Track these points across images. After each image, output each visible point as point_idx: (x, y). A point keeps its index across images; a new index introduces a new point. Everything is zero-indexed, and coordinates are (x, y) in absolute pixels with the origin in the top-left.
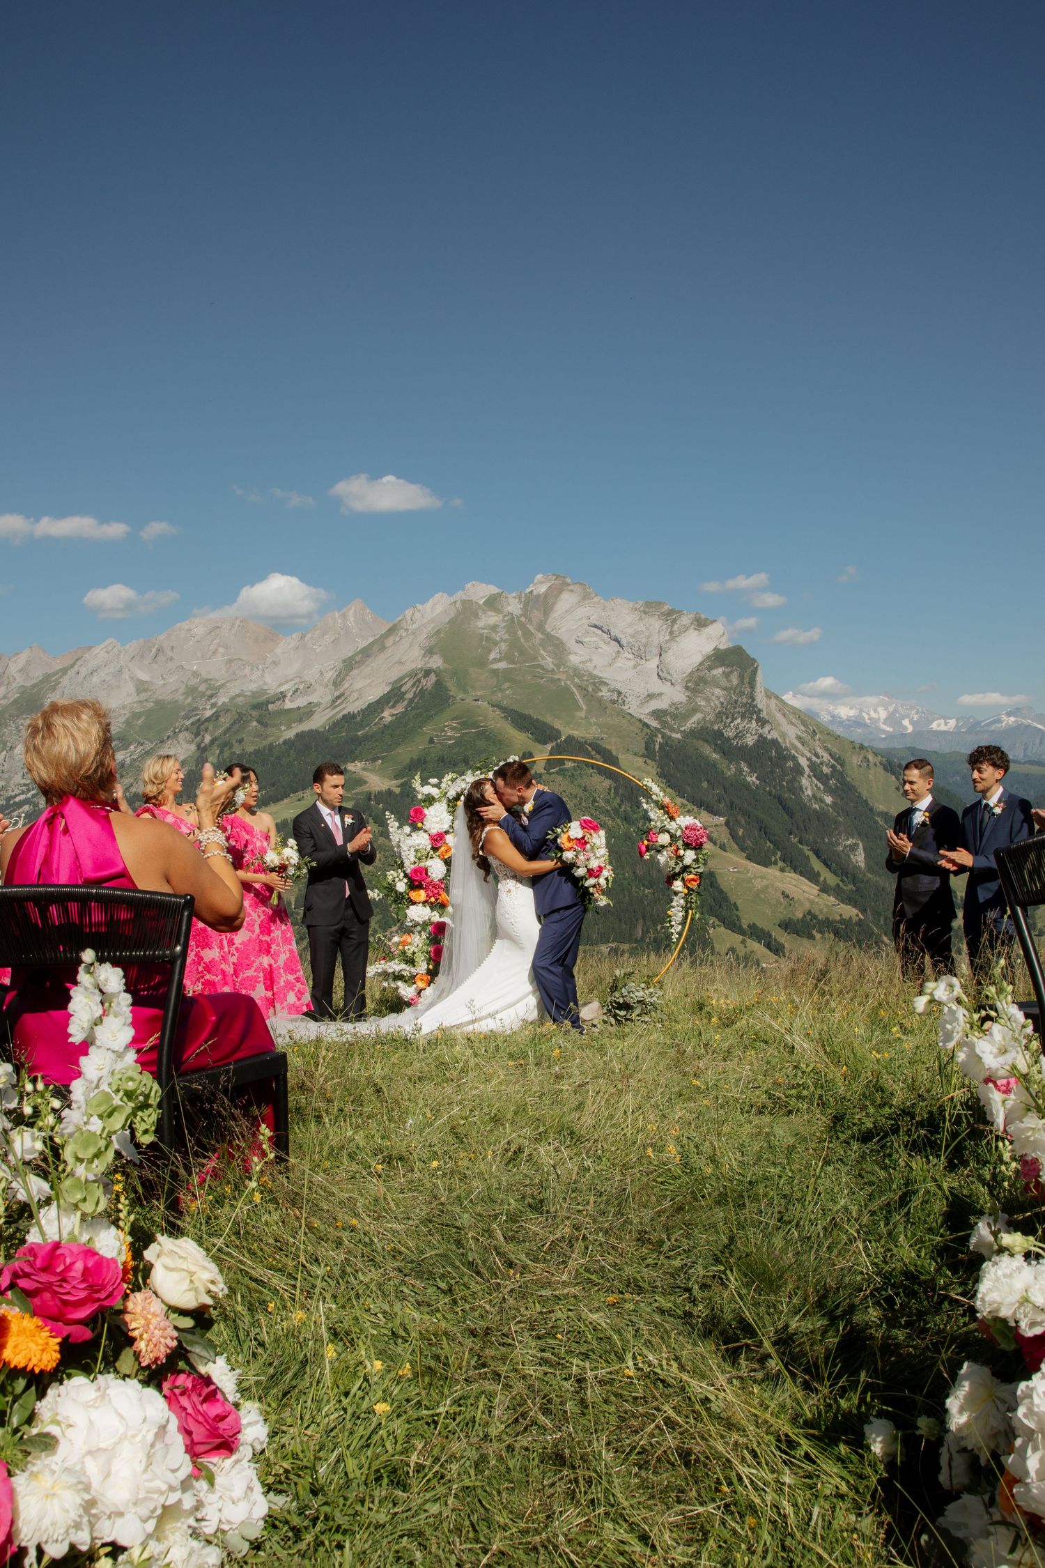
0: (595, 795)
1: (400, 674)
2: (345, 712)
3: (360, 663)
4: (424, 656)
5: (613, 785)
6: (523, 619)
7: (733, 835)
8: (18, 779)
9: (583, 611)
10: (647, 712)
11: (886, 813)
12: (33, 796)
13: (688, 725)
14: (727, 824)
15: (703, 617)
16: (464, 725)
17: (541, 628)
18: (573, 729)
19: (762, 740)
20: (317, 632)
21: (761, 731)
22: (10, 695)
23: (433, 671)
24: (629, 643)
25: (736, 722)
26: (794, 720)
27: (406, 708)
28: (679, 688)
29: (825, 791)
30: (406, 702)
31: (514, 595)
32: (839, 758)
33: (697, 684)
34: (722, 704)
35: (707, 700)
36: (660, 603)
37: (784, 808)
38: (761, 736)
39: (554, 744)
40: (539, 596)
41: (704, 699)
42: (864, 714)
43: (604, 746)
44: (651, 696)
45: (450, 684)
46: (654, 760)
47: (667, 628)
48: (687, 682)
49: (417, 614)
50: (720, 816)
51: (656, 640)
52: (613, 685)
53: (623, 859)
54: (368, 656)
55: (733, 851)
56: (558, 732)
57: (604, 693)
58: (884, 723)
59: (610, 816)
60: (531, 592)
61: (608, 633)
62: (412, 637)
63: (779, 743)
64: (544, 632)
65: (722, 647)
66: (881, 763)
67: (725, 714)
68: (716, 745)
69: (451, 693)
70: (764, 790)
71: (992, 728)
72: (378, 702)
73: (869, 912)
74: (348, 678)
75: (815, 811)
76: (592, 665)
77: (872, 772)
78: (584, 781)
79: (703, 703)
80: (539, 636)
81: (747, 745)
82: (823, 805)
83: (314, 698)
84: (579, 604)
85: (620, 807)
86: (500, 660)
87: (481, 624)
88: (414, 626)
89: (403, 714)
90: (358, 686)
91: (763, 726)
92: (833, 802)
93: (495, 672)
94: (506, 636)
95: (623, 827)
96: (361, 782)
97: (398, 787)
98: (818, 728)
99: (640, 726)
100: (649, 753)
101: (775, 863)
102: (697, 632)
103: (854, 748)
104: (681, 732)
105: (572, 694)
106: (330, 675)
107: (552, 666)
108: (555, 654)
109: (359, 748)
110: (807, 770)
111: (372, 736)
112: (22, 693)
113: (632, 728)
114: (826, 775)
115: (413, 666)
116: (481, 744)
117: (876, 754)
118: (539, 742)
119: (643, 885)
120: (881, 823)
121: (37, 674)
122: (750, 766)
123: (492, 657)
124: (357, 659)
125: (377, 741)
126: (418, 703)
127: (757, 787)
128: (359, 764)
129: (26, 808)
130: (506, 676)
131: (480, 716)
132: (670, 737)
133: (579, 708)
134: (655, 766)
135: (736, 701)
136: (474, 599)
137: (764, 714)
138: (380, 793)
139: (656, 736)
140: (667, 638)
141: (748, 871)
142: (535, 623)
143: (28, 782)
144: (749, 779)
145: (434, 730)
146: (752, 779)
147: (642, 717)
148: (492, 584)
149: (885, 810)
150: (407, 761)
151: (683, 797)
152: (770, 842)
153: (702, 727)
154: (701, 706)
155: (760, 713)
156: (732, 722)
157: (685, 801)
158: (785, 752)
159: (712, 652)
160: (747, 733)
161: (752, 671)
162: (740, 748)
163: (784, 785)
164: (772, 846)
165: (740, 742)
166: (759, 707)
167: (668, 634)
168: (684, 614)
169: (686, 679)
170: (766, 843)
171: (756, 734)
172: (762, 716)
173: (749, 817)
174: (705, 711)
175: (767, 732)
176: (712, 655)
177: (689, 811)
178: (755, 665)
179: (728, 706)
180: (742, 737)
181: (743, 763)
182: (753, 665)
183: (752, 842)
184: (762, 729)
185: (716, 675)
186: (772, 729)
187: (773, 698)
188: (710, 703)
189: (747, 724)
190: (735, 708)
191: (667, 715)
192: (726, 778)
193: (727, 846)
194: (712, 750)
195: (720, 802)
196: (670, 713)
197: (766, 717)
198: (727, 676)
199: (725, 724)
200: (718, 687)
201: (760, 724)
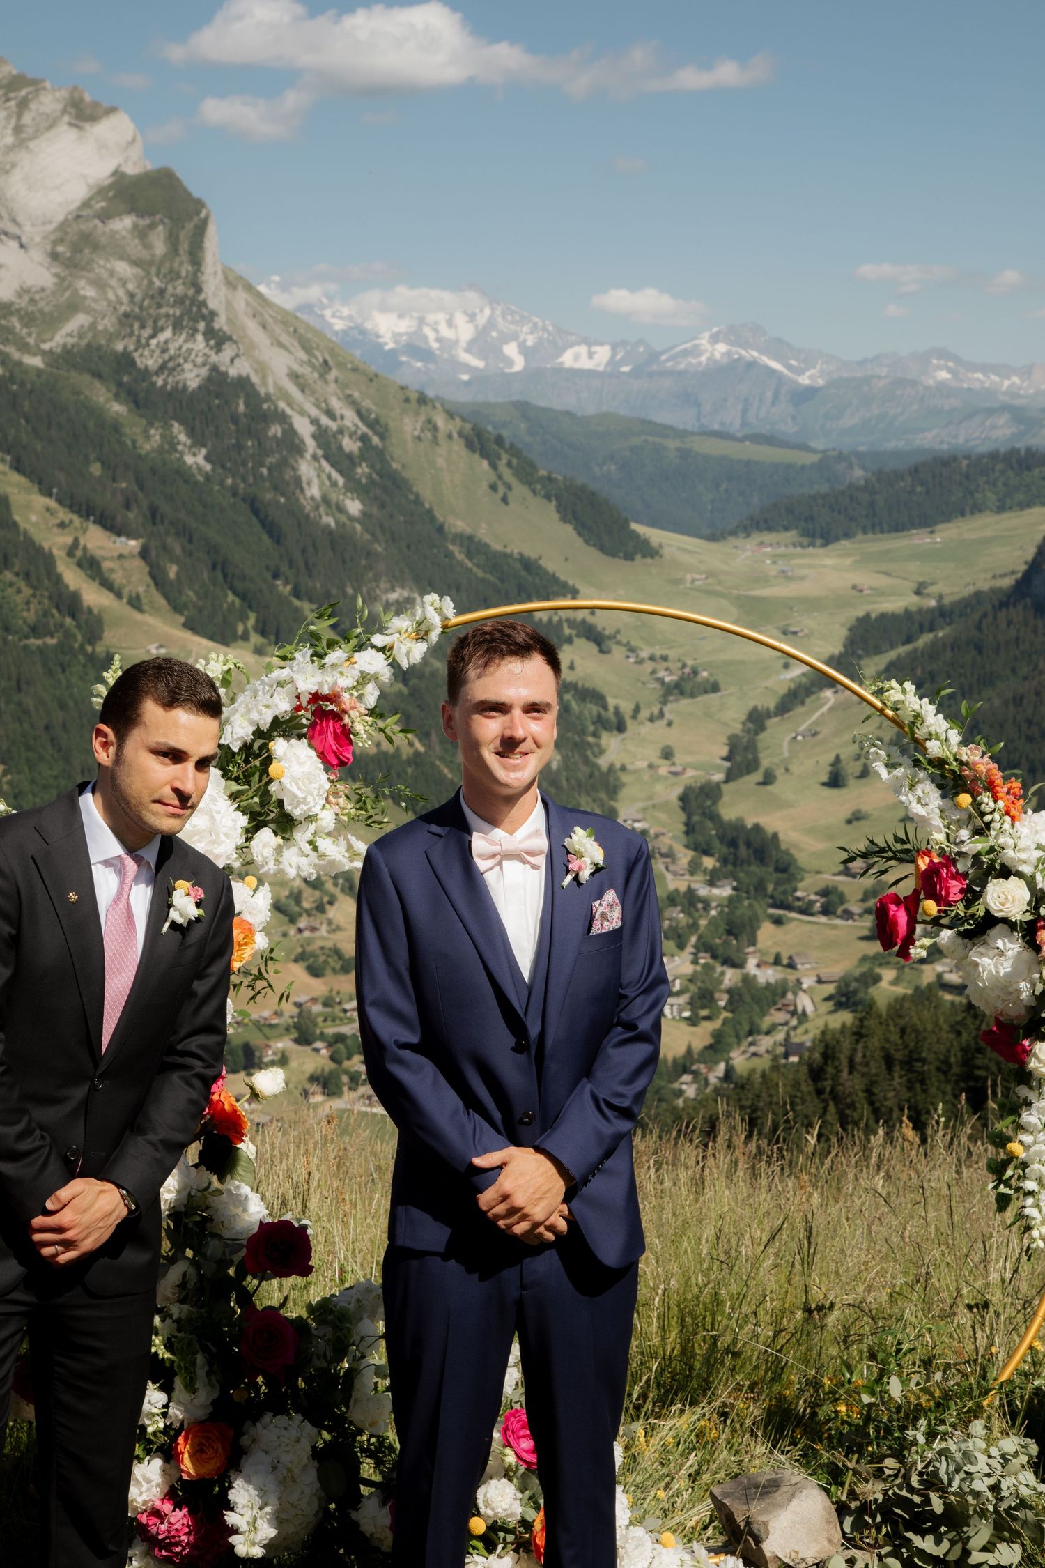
7: (158, 578)
11: (470, 538)
13: (58, 338)
14: (144, 554)
15: (88, 98)
19: (217, 382)
21: (214, 358)
25: (162, 337)
26: (285, 338)
28: (37, 255)
29: (347, 489)
32: (377, 421)
33: (76, 249)
34: (132, 296)
35: (100, 285)
37: (263, 523)
38: (215, 368)
41: (92, 282)
42: (427, 331)
47: (8, 118)
48: (56, 243)
50: (130, 535)
55: (156, 611)
58: (468, 350)
63: (252, 385)
65: (131, 170)
66: (461, 434)
67: (137, 318)
68: (120, 384)
70: (222, 483)
71: (682, 366)
73: (434, 737)
75: (327, 530)
77: (442, 451)
79: (90, 292)
81: (185, 388)
82: (343, 518)
91: (218, 348)
92: (364, 513)
98: (332, 352)
101: (245, 637)
102: (74, 131)
103: (407, 400)
104: (44, 353)
110: (311, 444)
114: (350, 456)
117: (451, 415)
120: (460, 556)
122: (191, 433)
127: (207, 477)
132: (19, 364)
135: (162, 292)
137: (220, 323)
140: (9, 140)
144: (189, 460)
146: (196, 460)
149: (468, 530)
151: (50, 495)
152: (235, 593)
153: (89, 345)
154: (85, 298)
155: (212, 320)
156: (153, 336)
157: (52, 503)
158: (265, 406)
159: (110, 180)
160: (186, 361)
161: (196, 227)
162: (170, 394)
163: (262, 476)
164: (237, 601)
165: (170, 379)
166: (212, 304)
167: (9, 131)
168: (44, 89)
169: (53, 237)
170: (226, 596)
171: (204, 365)
172: (216, 326)
173: (190, 541)
174: (94, 310)
175: (228, 360)
176: (110, 187)
177: (62, 525)
178: (203, 215)
179: (143, 300)
180: (174, 369)
181: (176, 425)
182: (198, 213)
183: (196, 593)
184: (217, 353)
185: (117, 232)
186: (237, 355)
187: (240, 288)
188: (105, 293)
189: (186, 341)
190: (159, 306)
191: (11, 314)
192: (140, 457)
193: (144, 600)
194: (110, 395)
195: (127, 506)
196: (18, 311)
197: (225, 328)
198: (142, 234)
199: (138, 341)
200: (121, 258)
201: (212, 343)
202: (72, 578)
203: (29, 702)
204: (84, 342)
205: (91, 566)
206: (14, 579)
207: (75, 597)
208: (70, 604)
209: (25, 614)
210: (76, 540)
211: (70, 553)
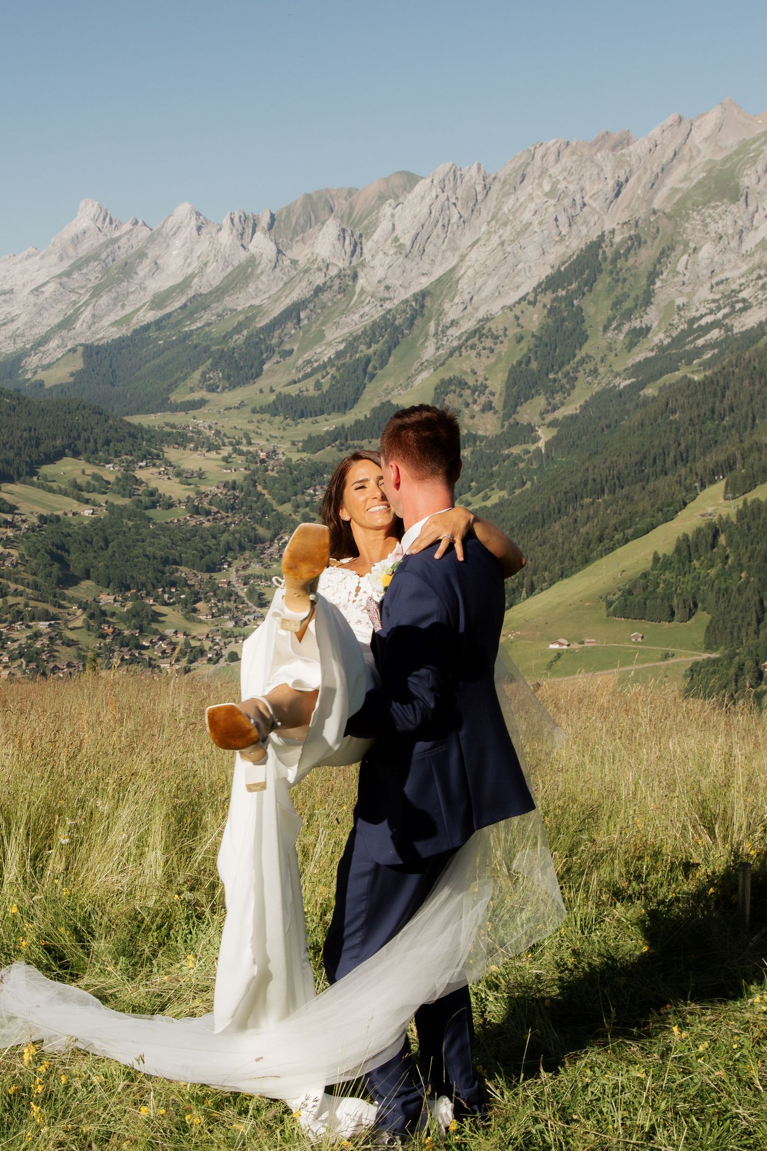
8: (704, 293)
12: (725, 316)
22: (692, 175)
112: (710, 171)
121: (731, 141)
129: (715, 334)
143: (718, 297)
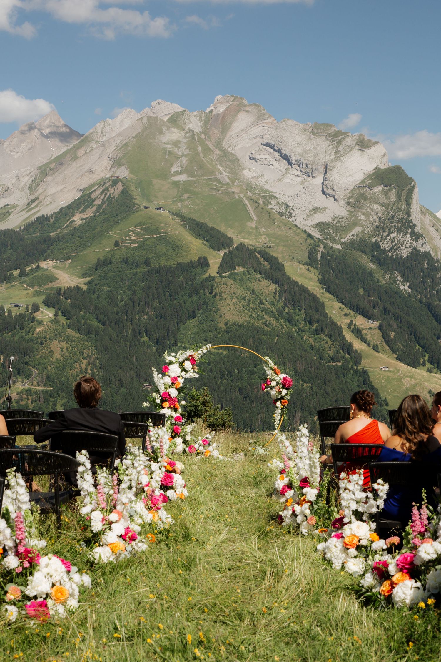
0: (263, 298)
1: (91, 182)
2: (39, 214)
3: (54, 171)
4: (112, 167)
5: (279, 289)
6: (203, 136)
7: (385, 338)
9: (256, 131)
10: (311, 224)
13: (348, 237)
14: (380, 328)
15: (366, 138)
16: (147, 230)
17: (218, 144)
18: (243, 237)
19: (415, 254)
20: (14, 140)
21: (414, 244)
23: (121, 180)
24: (297, 161)
25: (392, 236)
27: (95, 213)
28: (341, 203)
30: (95, 208)
31: (195, 113)
33: (358, 200)
34: (380, 219)
35: (367, 215)
36: (328, 125)
37: (433, 315)
38: (414, 249)
39: (226, 251)
40: (218, 115)
41: (363, 214)
43: (271, 253)
44: (315, 210)
45: (135, 192)
46: (317, 268)
47: (333, 148)
48: (349, 198)
49: (106, 127)
50: (374, 320)
51: (322, 159)
52: (282, 199)
53: (285, 355)
54: (61, 164)
55: (385, 352)
56: (231, 240)
57: (274, 206)
59: (275, 317)
60: (211, 112)
61: (279, 151)
62: (103, 148)
63: (431, 256)
64: (222, 149)
65: (383, 167)
67: (382, 228)
68: (373, 256)
69: (136, 202)
70: (415, 297)
72: (69, 207)
74: (42, 183)
76: (263, 181)
78: (253, 285)
79: (363, 218)
80: (217, 152)
81: (401, 257)
83: (10, 200)
84: (254, 124)
85: (284, 309)
86: (181, 173)
87: (165, 139)
88: (104, 139)
89: (93, 219)
90: (51, 191)
91: (416, 240)
93: (176, 184)
94: (187, 152)
95: (286, 327)
96: (53, 279)
97: (85, 284)
99: (305, 236)
100: (311, 261)
101: (424, 364)
102: (360, 152)
104: (342, 243)
105: (245, 205)
106: (26, 180)
107: (228, 180)
108: (231, 169)
109: (52, 248)
111: (63, 238)
113: (297, 238)
115: (102, 175)
116: (162, 249)
118: (213, 248)
119: (303, 380)
122: (403, 276)
123: (173, 169)
124: (52, 166)
125: (67, 241)
126: (105, 209)
127: (409, 295)
128: (50, 262)
130: (186, 187)
131: (161, 223)
132: (332, 248)
133: (250, 219)
134: (317, 274)
135: (393, 217)
136: (159, 115)
137: (418, 229)
138: (69, 289)
139: (319, 246)
140: (333, 157)
141: (398, 371)
142: (213, 140)
144: (402, 287)
145: (119, 234)
146: (405, 287)
147: (306, 229)
148: (174, 103)
150: (95, 261)
151: (342, 302)
152: (419, 346)
153: (361, 239)
154: (360, 220)
155: (415, 228)
156: (388, 235)
157: (342, 306)
158: (436, 264)
159: (373, 171)
160: (402, 246)
161: (409, 189)
162: (395, 260)
163: (434, 294)
164: (421, 349)
165: (395, 253)
166: (414, 222)
167: (333, 154)
168: (348, 135)
169: (348, 196)
170: (416, 346)
171: (410, 247)
172: (416, 230)
173: (401, 322)
174: (364, 225)
175: (420, 245)
176: (373, 174)
177: (346, 315)
178: (412, 185)
179: (385, 220)
180: (396, 249)
181: (397, 273)
182: (410, 184)
183: (402, 345)
184: (415, 242)
185: (375, 193)
186: (425, 243)
187: (427, 214)
188: (369, 218)
189: (402, 237)
190: (392, 223)
191: (329, 227)
192: (380, 286)
193: (379, 347)
194: (369, 260)
195: (374, 307)
196: (332, 226)
197: (420, 231)
198: (386, 193)
199: (382, 237)
200: (376, 203)
201: (414, 238)
202: (349, 337)
203: (329, 390)
204: (358, 239)
205: (357, 332)
206: (325, 338)
207: (350, 345)
208: (348, 348)
209: (329, 352)
210: (352, 321)
211: (349, 327)
